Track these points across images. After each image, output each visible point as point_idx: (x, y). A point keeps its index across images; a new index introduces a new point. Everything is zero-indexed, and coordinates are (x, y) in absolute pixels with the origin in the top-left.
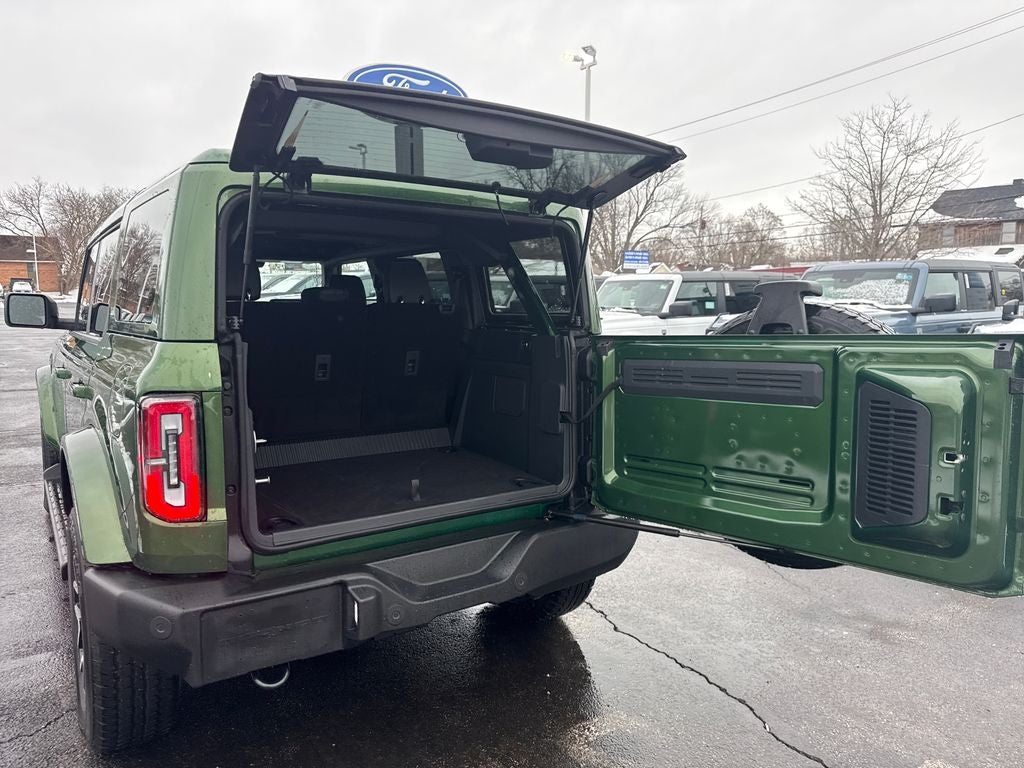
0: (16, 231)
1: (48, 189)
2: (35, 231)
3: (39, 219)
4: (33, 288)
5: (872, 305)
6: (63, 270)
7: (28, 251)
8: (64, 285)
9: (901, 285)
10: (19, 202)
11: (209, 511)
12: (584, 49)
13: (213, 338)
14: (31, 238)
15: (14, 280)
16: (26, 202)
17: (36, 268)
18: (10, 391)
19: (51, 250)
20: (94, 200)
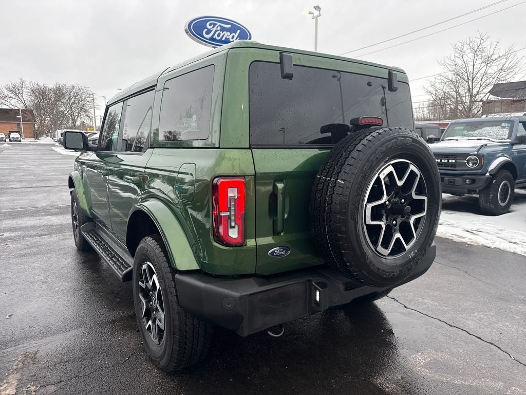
0: (11, 106)
1: (27, 84)
2: (20, 106)
3: (23, 100)
4: (21, 136)
5: (489, 140)
6: (36, 127)
7: (18, 117)
8: (37, 134)
9: (505, 130)
10: (12, 91)
11: (247, 241)
12: (314, 7)
13: (248, 147)
14: (19, 110)
15: (11, 132)
16: (16, 91)
17: (22, 126)
18: (30, 187)
19: (29, 116)
20: (51, 90)
